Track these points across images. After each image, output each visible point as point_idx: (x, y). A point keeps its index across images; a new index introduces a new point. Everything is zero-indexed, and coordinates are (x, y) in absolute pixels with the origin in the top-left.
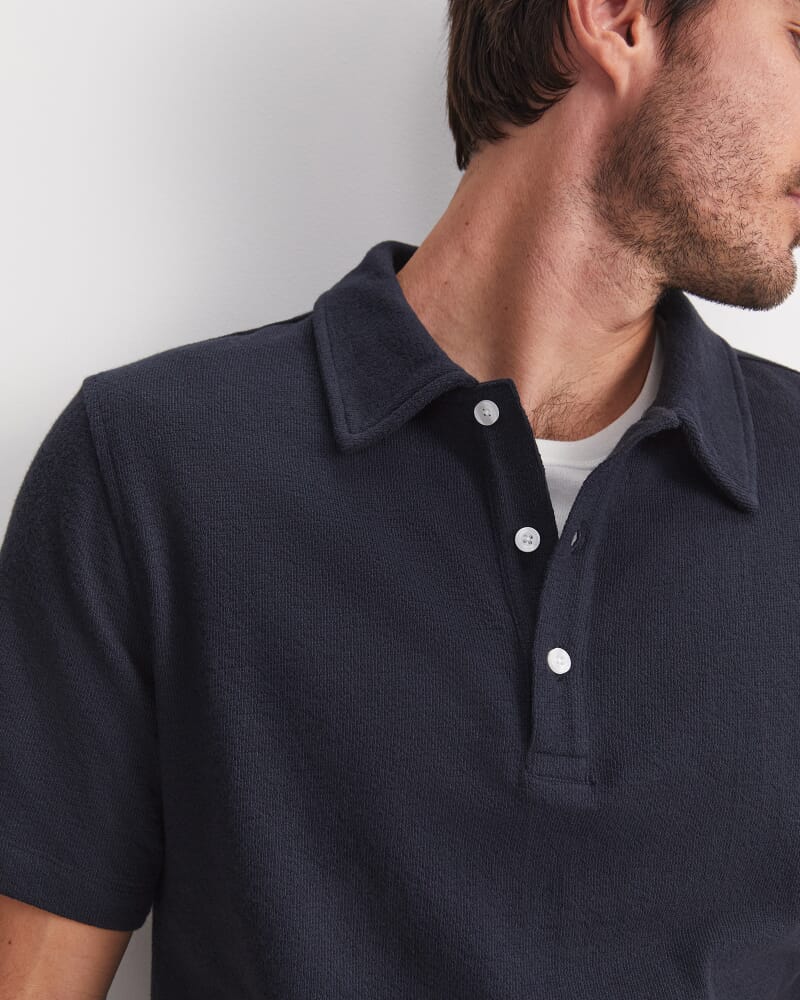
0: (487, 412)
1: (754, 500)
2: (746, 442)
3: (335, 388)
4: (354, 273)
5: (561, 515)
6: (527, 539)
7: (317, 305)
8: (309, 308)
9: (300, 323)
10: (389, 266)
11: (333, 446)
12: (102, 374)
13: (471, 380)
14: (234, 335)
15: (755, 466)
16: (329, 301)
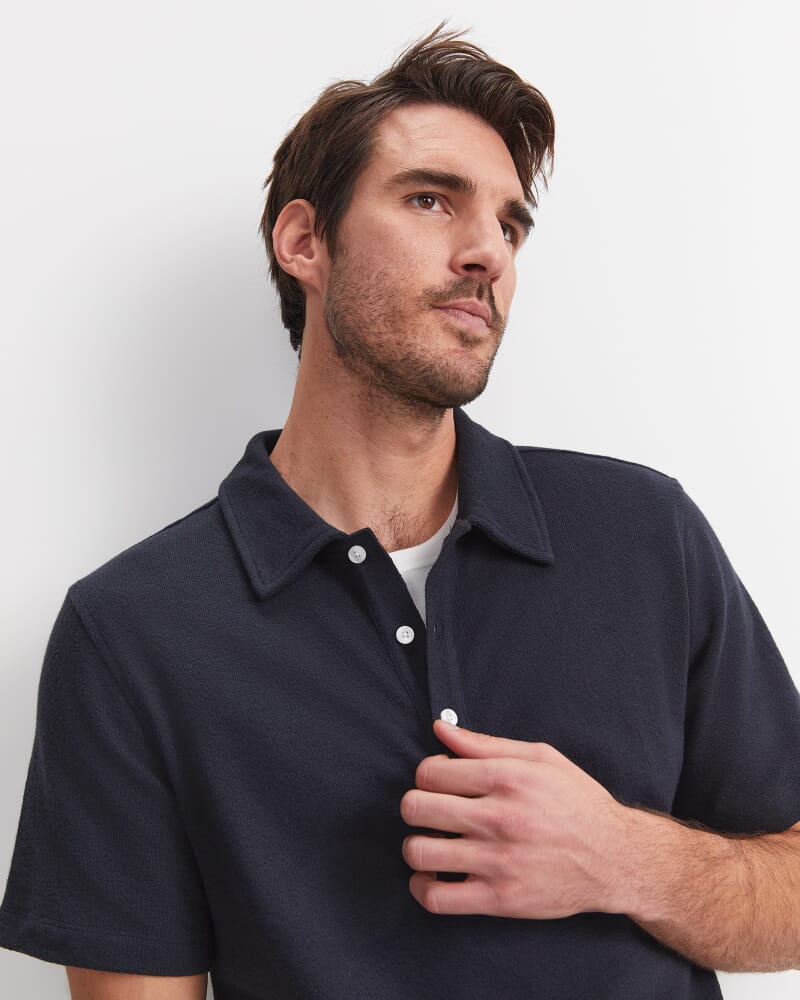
0: (358, 554)
1: (550, 556)
2: (539, 524)
3: (246, 553)
4: (241, 464)
5: (420, 604)
6: (405, 635)
7: (219, 492)
8: (215, 494)
9: (211, 508)
10: (263, 450)
11: (255, 597)
12: (79, 582)
13: (341, 533)
14: (165, 529)
15: (546, 531)
16: (228, 486)
